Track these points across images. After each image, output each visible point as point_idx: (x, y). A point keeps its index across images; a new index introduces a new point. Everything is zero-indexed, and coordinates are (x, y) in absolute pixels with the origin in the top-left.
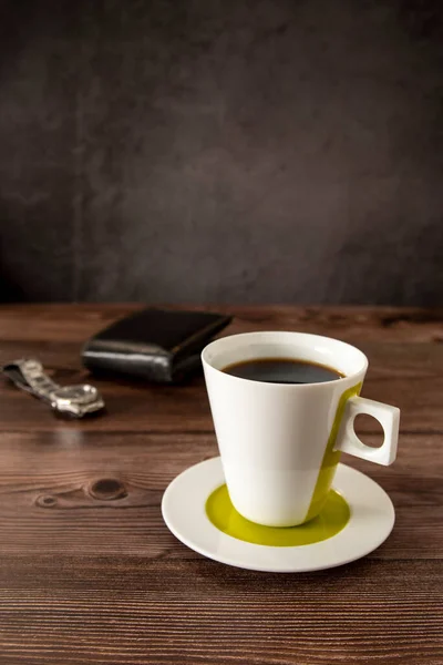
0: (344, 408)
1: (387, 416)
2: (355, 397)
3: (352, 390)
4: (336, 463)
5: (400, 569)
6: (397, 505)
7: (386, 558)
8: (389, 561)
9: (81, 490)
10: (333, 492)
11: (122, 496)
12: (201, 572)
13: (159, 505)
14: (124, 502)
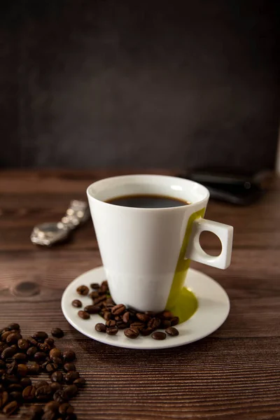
0: (192, 227)
1: (223, 232)
2: (200, 219)
3: (198, 213)
4: (187, 268)
5: (234, 345)
6: (231, 298)
7: (224, 336)
8: (225, 339)
9: (7, 290)
10: (185, 289)
11: (37, 293)
12: (88, 350)
13: (60, 300)
14: (37, 298)
